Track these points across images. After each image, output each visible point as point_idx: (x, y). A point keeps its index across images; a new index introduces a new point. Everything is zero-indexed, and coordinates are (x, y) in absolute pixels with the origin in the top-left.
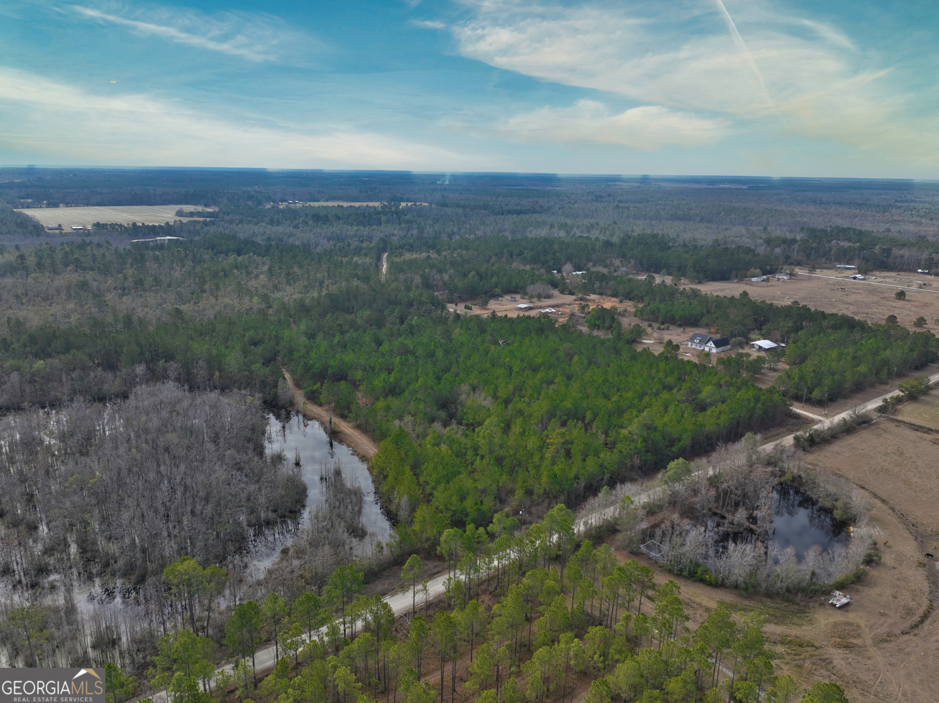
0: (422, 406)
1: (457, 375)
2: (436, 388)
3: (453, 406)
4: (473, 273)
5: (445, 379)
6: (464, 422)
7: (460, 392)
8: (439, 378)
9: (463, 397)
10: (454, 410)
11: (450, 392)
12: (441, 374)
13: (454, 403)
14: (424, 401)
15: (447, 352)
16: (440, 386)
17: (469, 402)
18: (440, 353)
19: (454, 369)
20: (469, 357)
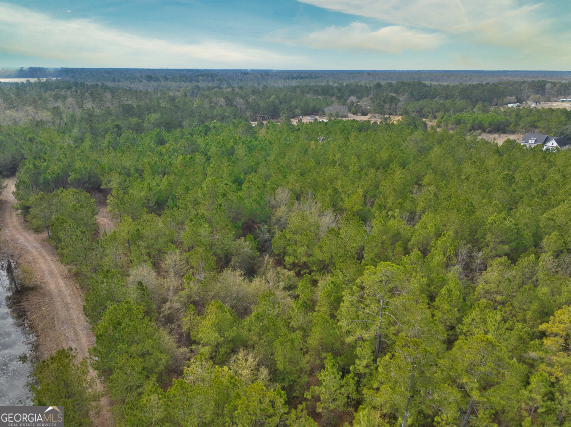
0: (204, 230)
1: (267, 178)
2: (232, 196)
3: (265, 228)
4: (273, 97)
5: (249, 181)
6: (289, 260)
7: (274, 203)
8: (239, 182)
9: (281, 211)
10: (267, 236)
11: (258, 203)
12: (242, 176)
13: (265, 222)
14: (210, 221)
15: (250, 150)
16: (240, 193)
17: (294, 221)
18: (241, 151)
19: (262, 170)
20: (283, 154)
